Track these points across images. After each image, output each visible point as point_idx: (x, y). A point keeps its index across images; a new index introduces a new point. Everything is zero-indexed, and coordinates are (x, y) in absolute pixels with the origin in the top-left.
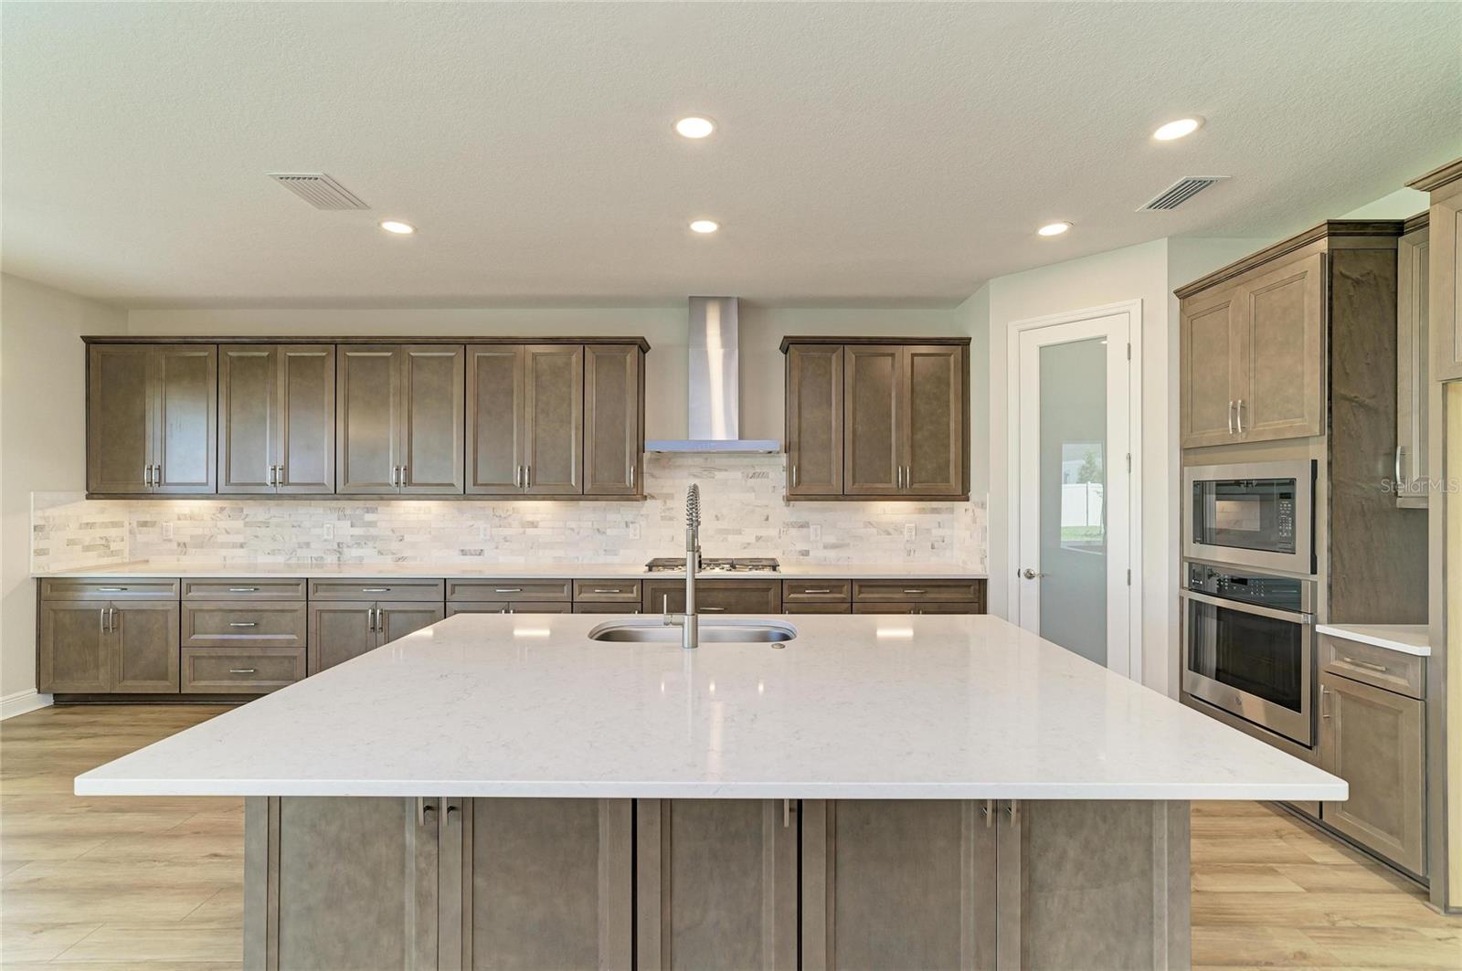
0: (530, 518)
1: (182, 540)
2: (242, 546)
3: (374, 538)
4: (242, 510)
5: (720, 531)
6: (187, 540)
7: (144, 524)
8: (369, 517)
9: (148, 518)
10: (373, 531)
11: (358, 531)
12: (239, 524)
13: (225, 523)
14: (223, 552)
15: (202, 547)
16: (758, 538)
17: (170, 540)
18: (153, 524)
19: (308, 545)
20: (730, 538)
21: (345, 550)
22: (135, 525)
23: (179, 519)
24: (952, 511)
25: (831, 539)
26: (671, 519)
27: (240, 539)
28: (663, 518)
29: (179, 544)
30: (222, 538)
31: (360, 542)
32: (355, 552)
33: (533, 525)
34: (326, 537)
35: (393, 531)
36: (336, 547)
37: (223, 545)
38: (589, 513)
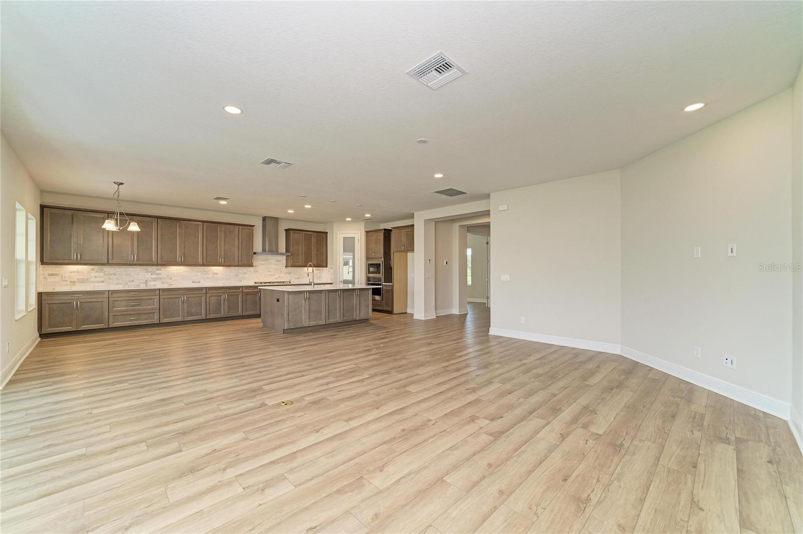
0: (215, 272)
1: (72, 280)
2: (103, 282)
3: (161, 278)
4: (103, 270)
5: (270, 275)
6: (75, 280)
7: (52, 275)
8: (158, 272)
9: (54, 272)
10: (160, 276)
11: (154, 276)
12: (102, 274)
13: (94, 274)
14: (94, 284)
15: (83, 283)
16: (279, 277)
17: (66, 281)
18: (57, 275)
19: (133, 281)
20: (273, 277)
21: (149, 283)
22: (46, 275)
23: (71, 273)
24: (322, 270)
25: (296, 277)
26: (257, 272)
27: (102, 279)
28: (255, 272)
29: (71, 282)
30: (92, 280)
31: (154, 280)
32: (153, 283)
33: (216, 274)
34: (140, 278)
35: (168, 276)
36: (145, 281)
37: (93, 282)
38: (233, 270)
